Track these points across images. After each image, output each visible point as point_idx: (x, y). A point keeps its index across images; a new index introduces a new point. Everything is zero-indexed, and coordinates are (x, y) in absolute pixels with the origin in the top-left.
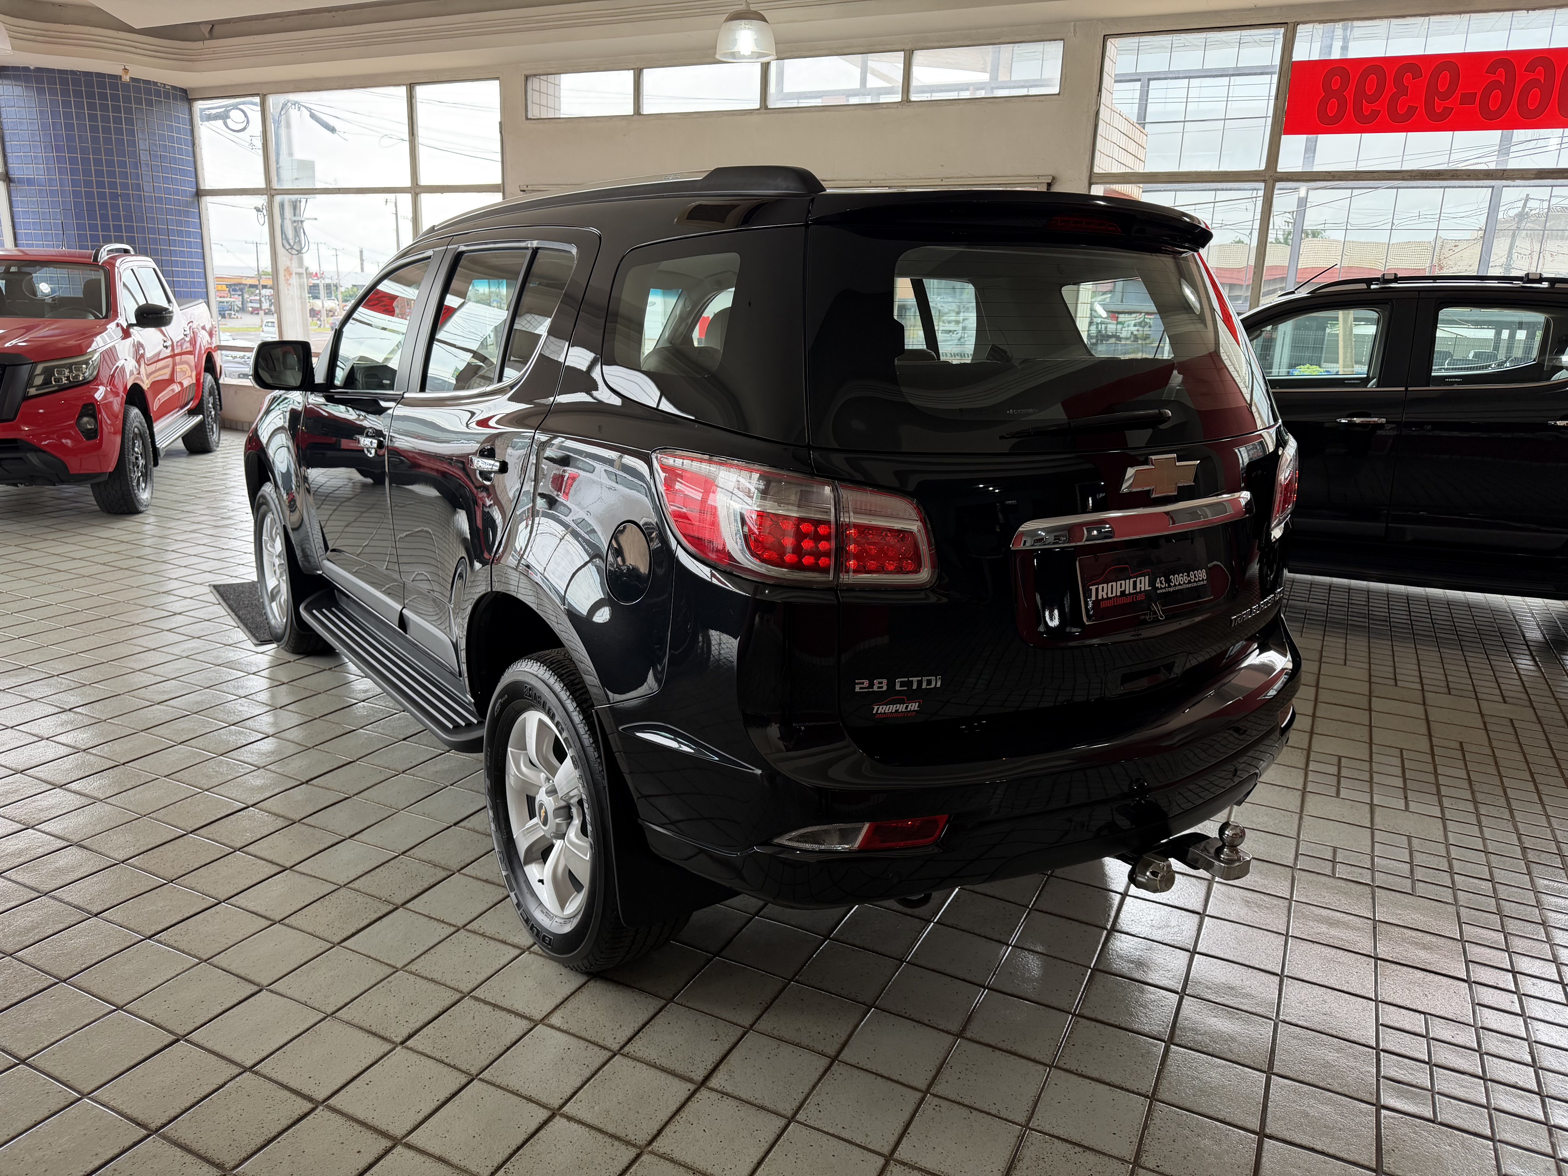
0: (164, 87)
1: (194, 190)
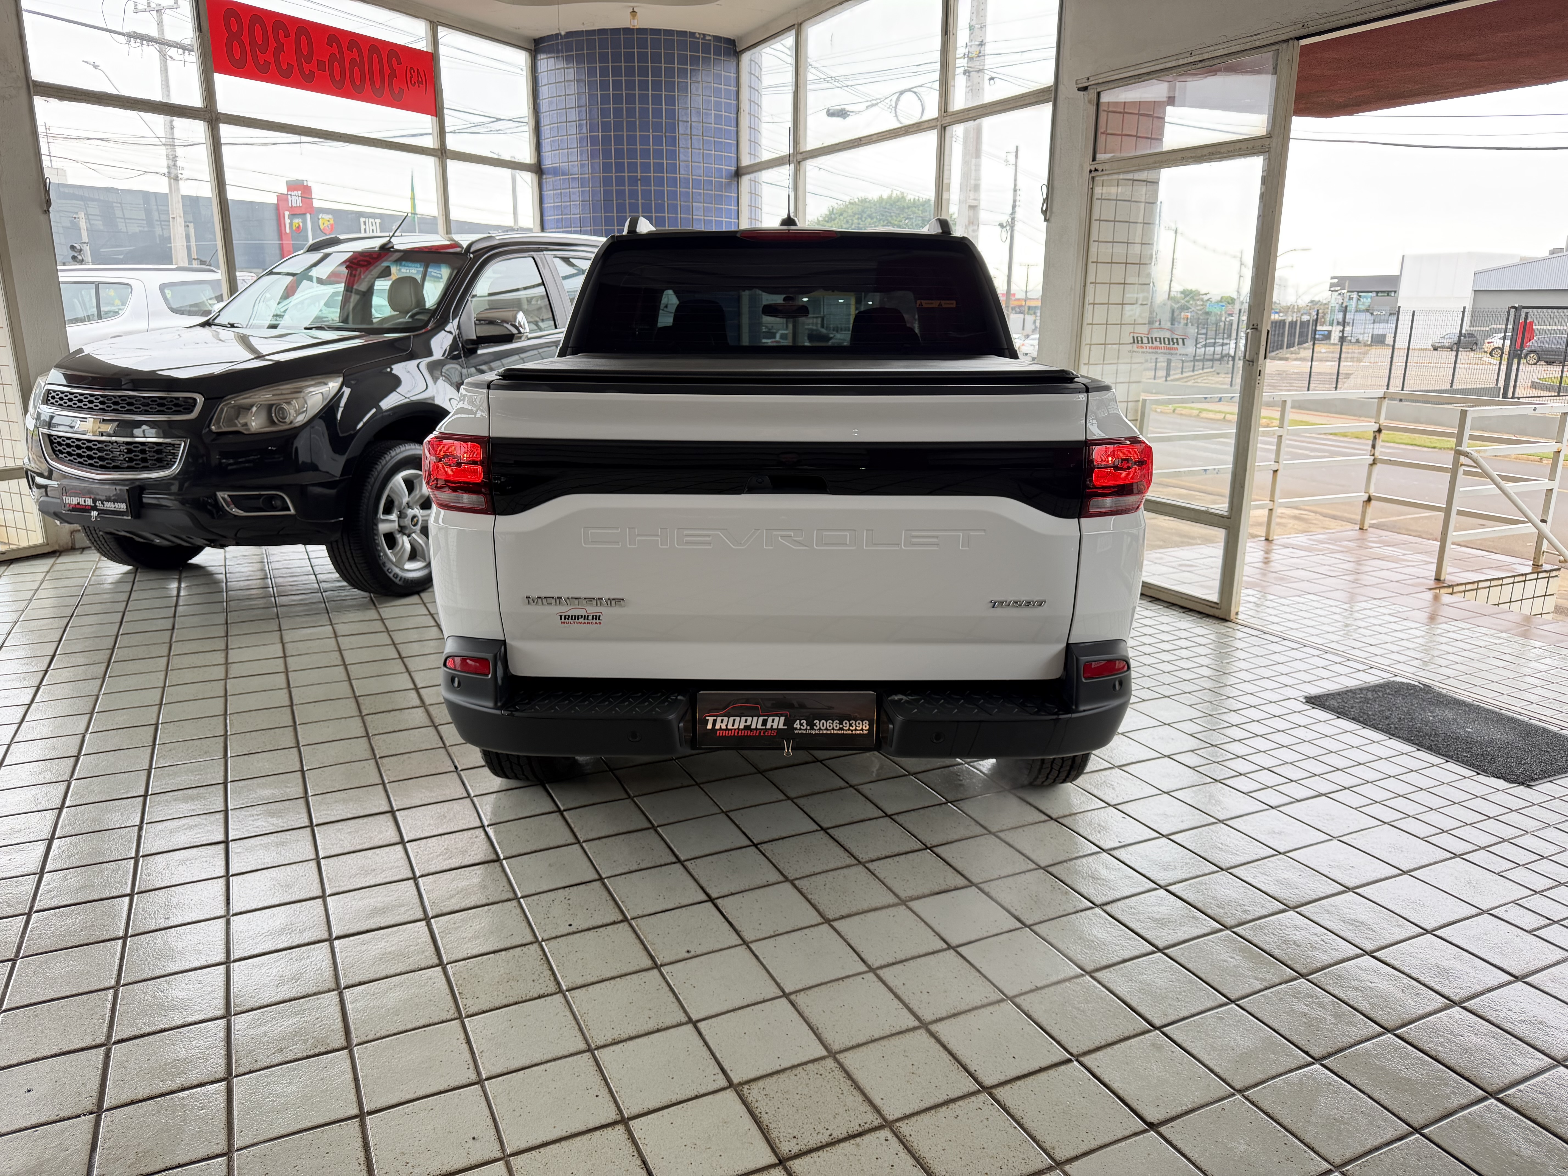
0: (704, 38)
1: (733, 169)
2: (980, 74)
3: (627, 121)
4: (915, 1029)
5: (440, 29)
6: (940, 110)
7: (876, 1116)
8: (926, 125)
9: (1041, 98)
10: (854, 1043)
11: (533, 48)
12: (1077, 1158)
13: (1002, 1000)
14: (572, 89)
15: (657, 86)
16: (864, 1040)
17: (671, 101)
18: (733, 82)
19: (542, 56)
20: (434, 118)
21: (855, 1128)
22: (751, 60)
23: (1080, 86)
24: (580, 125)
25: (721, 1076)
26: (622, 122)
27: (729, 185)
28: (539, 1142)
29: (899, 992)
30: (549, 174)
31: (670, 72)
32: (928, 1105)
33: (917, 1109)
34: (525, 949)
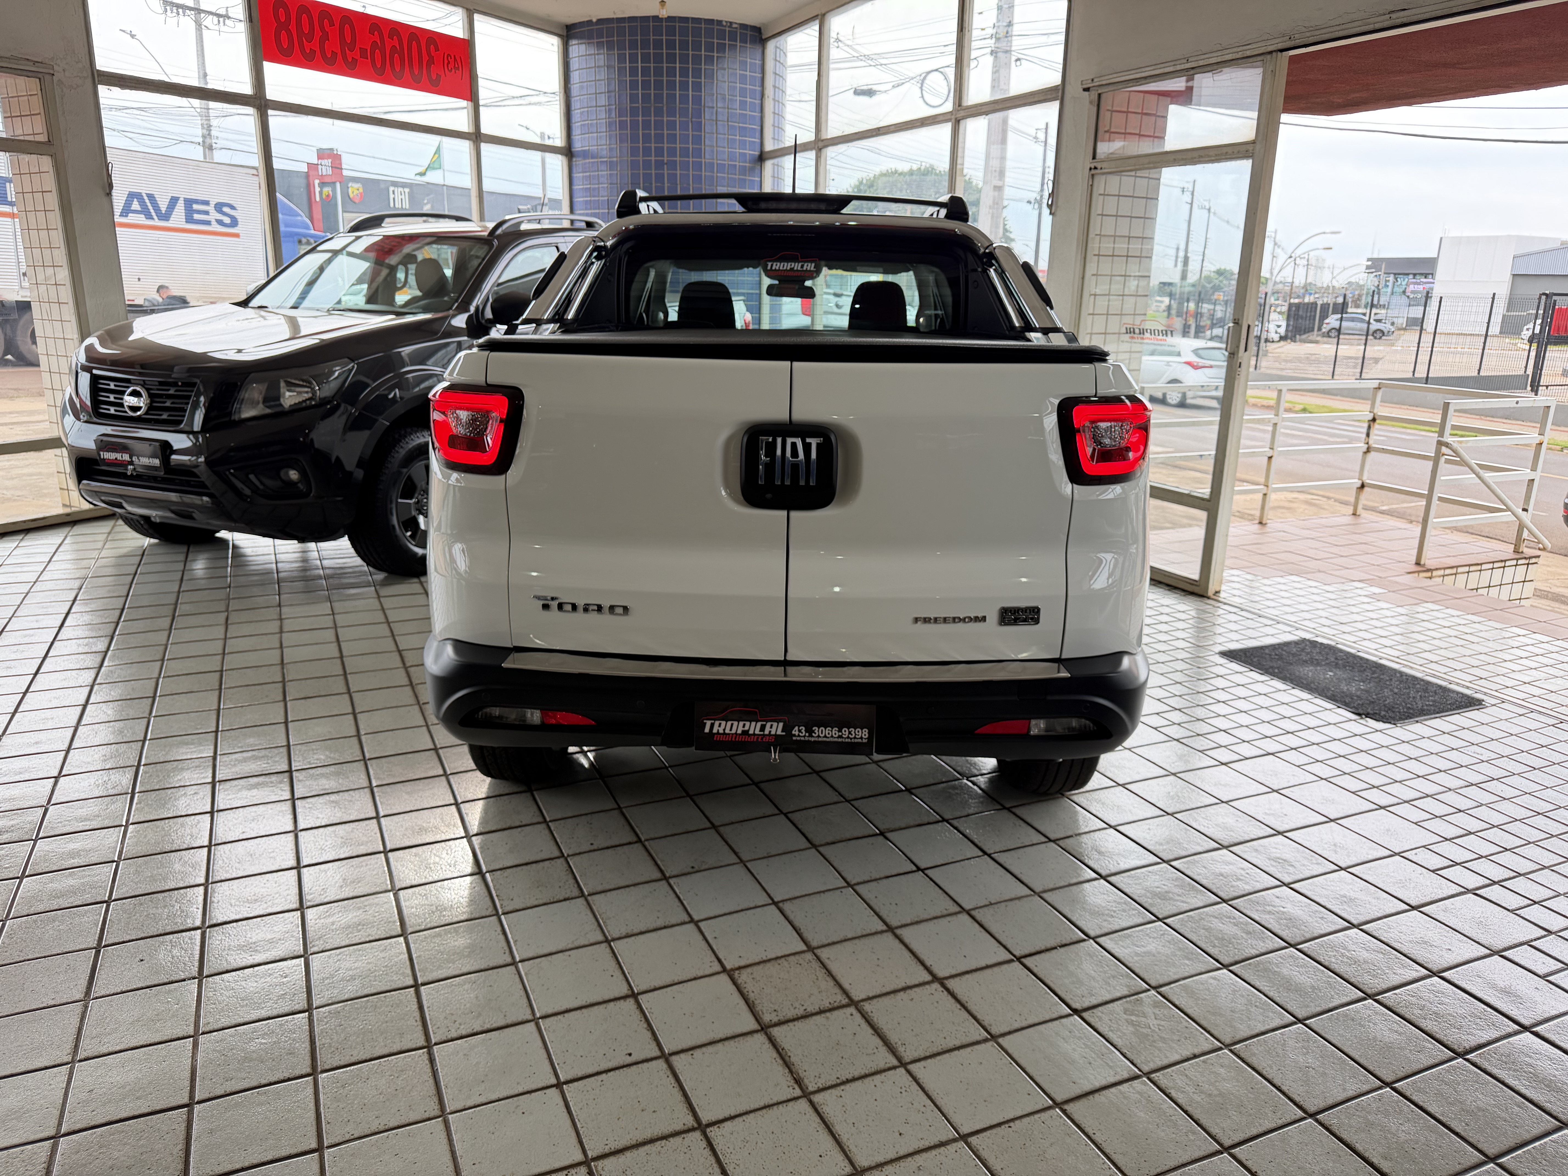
0: (730, 26)
2: (1008, 55)
3: (655, 108)
4: (882, 932)
5: (477, 17)
6: (954, 104)
7: (844, 996)
8: (941, 118)
9: (1049, 97)
10: (830, 941)
11: (565, 34)
12: (1010, 1033)
13: (959, 913)
14: (603, 74)
15: (684, 72)
16: (839, 939)
17: (698, 87)
18: (758, 69)
19: (573, 42)
20: (470, 103)
21: (826, 1005)
22: (776, 47)
23: (1085, 86)
24: (610, 110)
25: (716, 963)
26: (650, 107)
27: (752, 169)
28: (563, 1008)
29: (871, 903)
30: (578, 156)
31: (697, 59)
32: (888, 990)
33: (878, 993)
34: (553, 862)
